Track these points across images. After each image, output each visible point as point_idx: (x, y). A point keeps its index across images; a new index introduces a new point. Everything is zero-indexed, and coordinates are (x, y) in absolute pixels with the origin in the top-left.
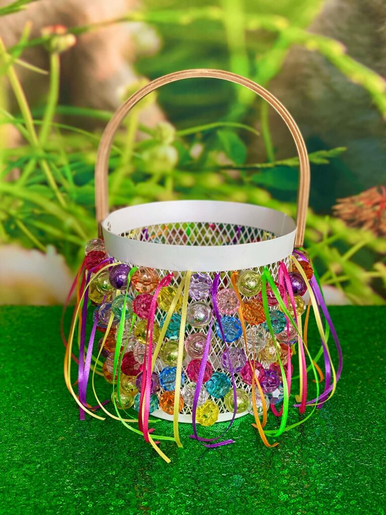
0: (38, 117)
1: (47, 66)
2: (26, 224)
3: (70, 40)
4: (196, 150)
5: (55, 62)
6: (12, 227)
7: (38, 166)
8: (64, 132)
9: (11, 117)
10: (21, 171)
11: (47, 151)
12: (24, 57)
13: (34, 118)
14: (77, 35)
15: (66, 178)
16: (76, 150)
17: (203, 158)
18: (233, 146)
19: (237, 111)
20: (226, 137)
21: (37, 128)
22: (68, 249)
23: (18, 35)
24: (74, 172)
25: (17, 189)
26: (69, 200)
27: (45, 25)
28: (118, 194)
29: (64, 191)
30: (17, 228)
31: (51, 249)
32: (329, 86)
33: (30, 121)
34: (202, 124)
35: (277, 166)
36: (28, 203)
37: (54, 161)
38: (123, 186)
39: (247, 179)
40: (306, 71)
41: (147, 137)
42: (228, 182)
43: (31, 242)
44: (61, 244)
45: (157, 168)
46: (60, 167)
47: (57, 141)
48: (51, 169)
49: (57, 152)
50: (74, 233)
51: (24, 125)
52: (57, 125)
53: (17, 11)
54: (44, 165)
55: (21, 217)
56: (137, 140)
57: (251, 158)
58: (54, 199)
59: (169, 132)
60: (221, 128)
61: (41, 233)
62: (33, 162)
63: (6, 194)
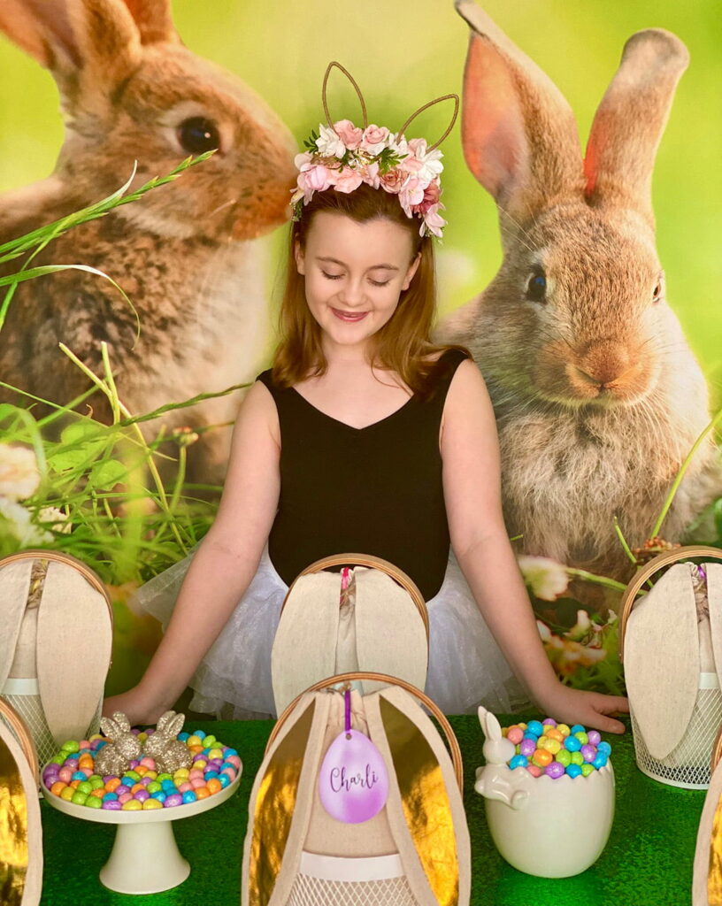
0: (169, 491)
1: (177, 456)
3: (195, 437)
5: (183, 452)
7: (169, 527)
8: (189, 502)
10: (156, 533)
11: (175, 517)
12: (159, 450)
13: (166, 493)
14: (199, 434)
15: (190, 536)
16: (198, 515)
21: (169, 500)
23: (156, 434)
25: (152, 546)
27: (177, 427)
33: (163, 495)
37: (181, 523)
46: (185, 527)
47: (184, 509)
48: (178, 530)
49: (184, 516)
51: (159, 498)
52: (184, 497)
53: (156, 417)
54: (174, 527)
62: (165, 525)
63: (144, 549)
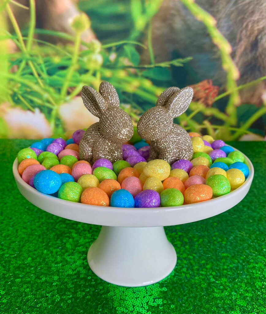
0: (25, 35)
1: (28, 4)
2: (23, 97)
4: (113, 57)
6: (16, 98)
7: (27, 64)
8: (40, 44)
9: (10, 35)
10: (18, 67)
11: (31, 56)
13: (22, 36)
15: (42, 71)
16: (47, 55)
17: (117, 61)
18: (133, 55)
19: (135, 34)
20: (129, 49)
21: (25, 42)
22: (46, 111)
24: (47, 68)
26: (45, 83)
28: (71, 81)
29: (42, 79)
30: (18, 99)
31: (37, 110)
32: (185, 21)
33: (21, 38)
34: (116, 41)
35: (156, 67)
36: (23, 85)
37: (36, 61)
38: (74, 76)
39: (140, 74)
40: (173, 12)
41: (86, 49)
42: (130, 75)
43: (26, 106)
44: (42, 108)
45: (91, 67)
46: (39, 65)
47: (37, 50)
48: (34, 66)
49: (37, 56)
50: (48, 102)
51: (18, 40)
52: (36, 40)
54: (30, 63)
55: (20, 92)
56: (81, 50)
57: (142, 62)
58: (37, 83)
59: (98, 46)
60: (126, 44)
61: (31, 102)
62: (24, 62)
63: (11, 80)
